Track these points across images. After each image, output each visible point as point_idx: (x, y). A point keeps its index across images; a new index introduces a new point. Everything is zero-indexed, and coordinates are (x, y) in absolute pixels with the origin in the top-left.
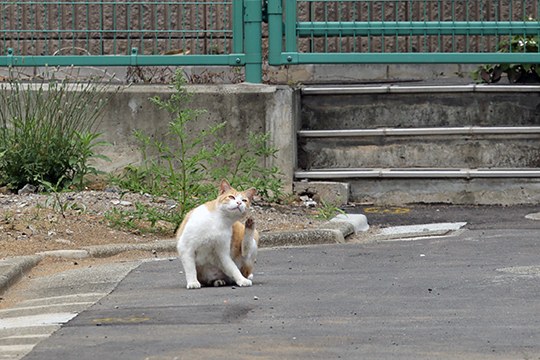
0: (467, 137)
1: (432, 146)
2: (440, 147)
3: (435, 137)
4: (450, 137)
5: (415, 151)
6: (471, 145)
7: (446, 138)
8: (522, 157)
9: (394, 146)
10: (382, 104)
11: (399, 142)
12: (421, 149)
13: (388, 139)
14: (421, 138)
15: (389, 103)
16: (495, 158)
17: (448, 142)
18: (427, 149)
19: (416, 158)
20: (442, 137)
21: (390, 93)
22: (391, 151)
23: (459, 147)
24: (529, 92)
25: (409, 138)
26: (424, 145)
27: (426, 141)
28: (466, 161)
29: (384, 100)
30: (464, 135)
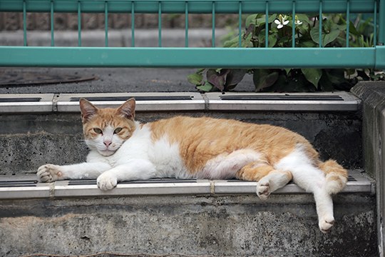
0: (204, 200)
1: (141, 216)
2: (153, 219)
3: (146, 201)
4: (173, 201)
5: (109, 227)
6: (212, 215)
7: (166, 201)
8: (305, 238)
9: (69, 217)
10: (43, 132)
11: (78, 209)
12: (119, 223)
13: (59, 204)
14: (121, 202)
15: (56, 131)
16: (256, 238)
17: (170, 209)
18: (130, 222)
19: (111, 238)
20: (158, 201)
21: (58, 113)
22: (65, 225)
23: (189, 219)
24: (301, 112)
25: (97, 202)
26: (126, 215)
27: (130, 208)
28: (202, 245)
29: (47, 125)
30: (198, 195)
